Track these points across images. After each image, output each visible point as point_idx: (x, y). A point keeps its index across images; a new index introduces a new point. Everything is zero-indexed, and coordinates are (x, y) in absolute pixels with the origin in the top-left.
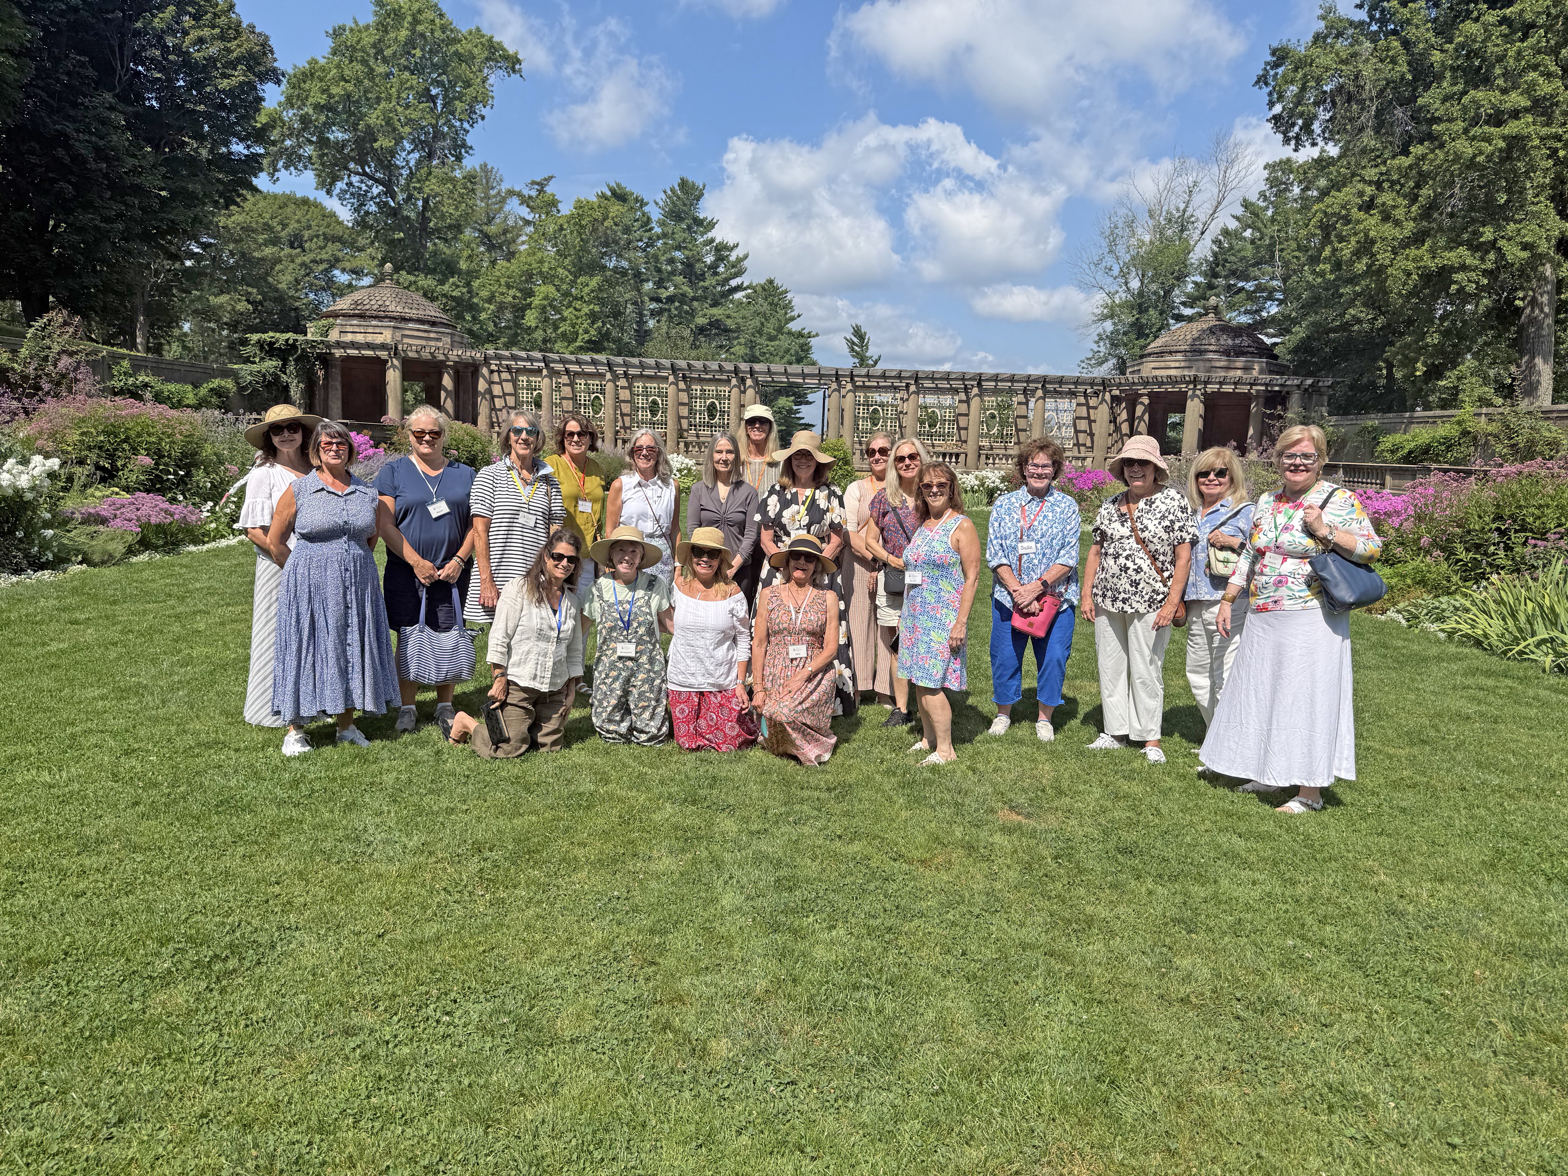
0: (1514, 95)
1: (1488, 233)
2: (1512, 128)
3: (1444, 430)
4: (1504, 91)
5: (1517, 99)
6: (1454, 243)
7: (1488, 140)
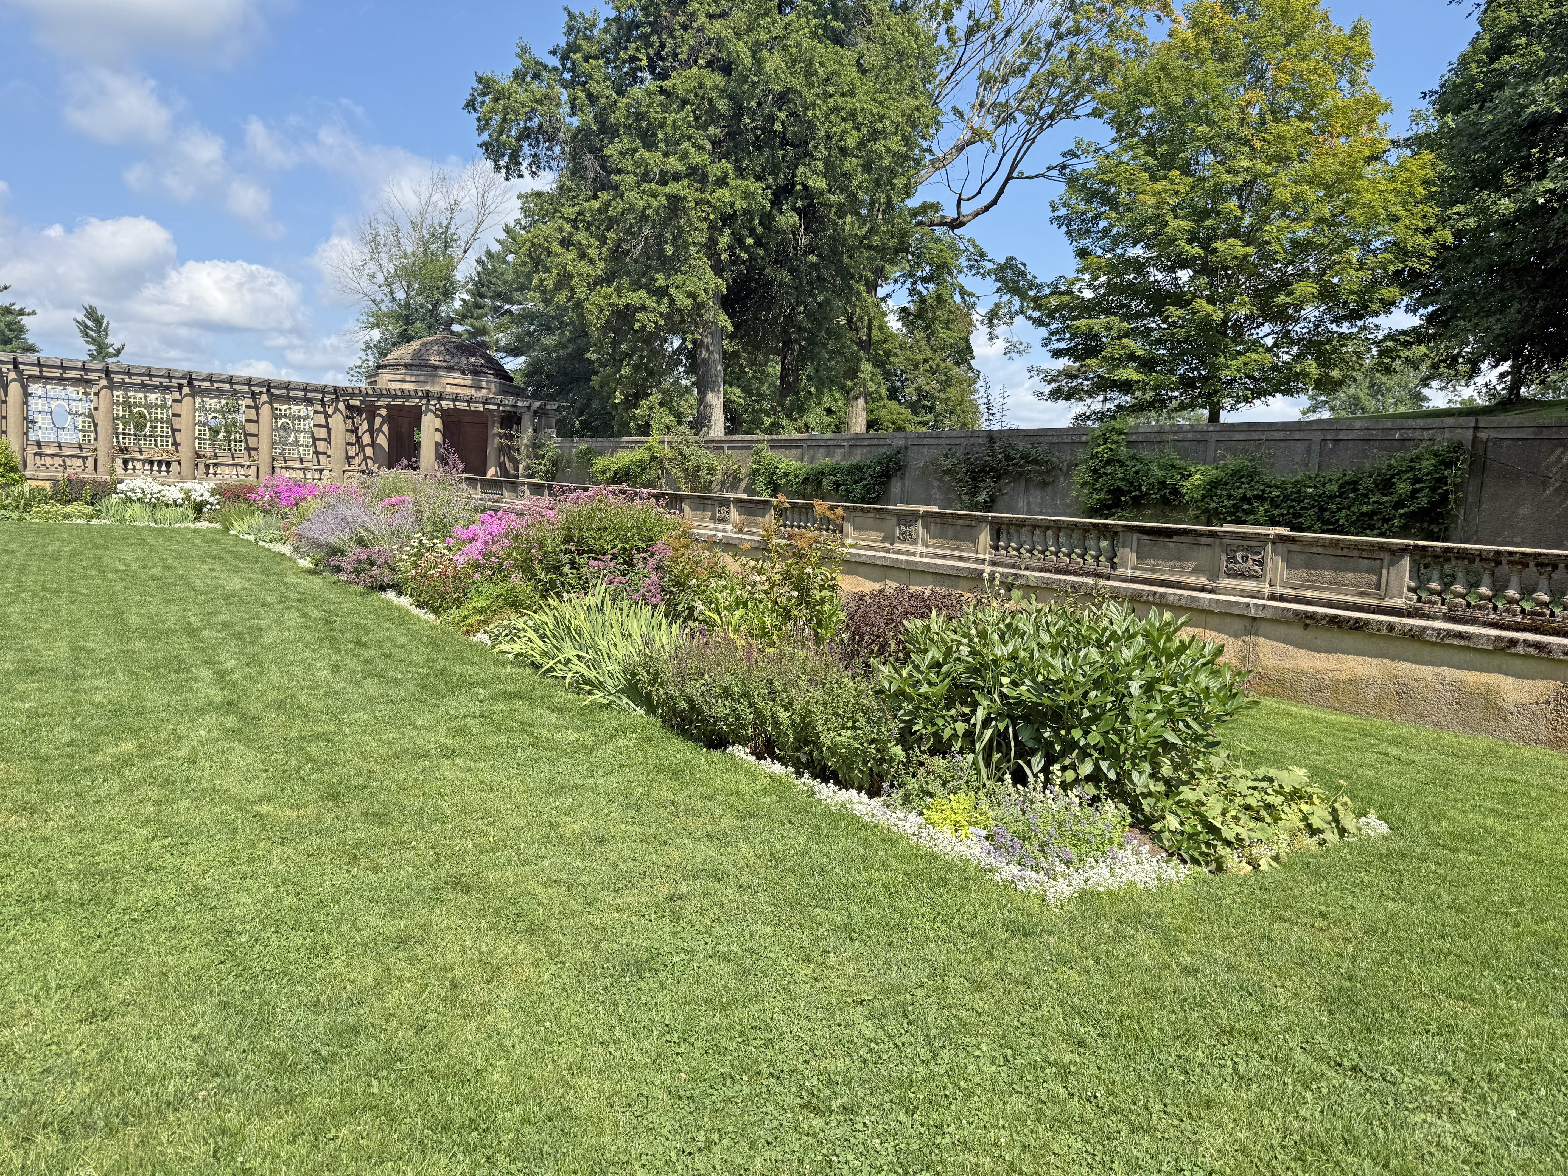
0: (672, 159)
1: (661, 280)
2: (673, 188)
3: (640, 454)
4: (666, 155)
5: (674, 164)
6: (636, 286)
7: (654, 196)
